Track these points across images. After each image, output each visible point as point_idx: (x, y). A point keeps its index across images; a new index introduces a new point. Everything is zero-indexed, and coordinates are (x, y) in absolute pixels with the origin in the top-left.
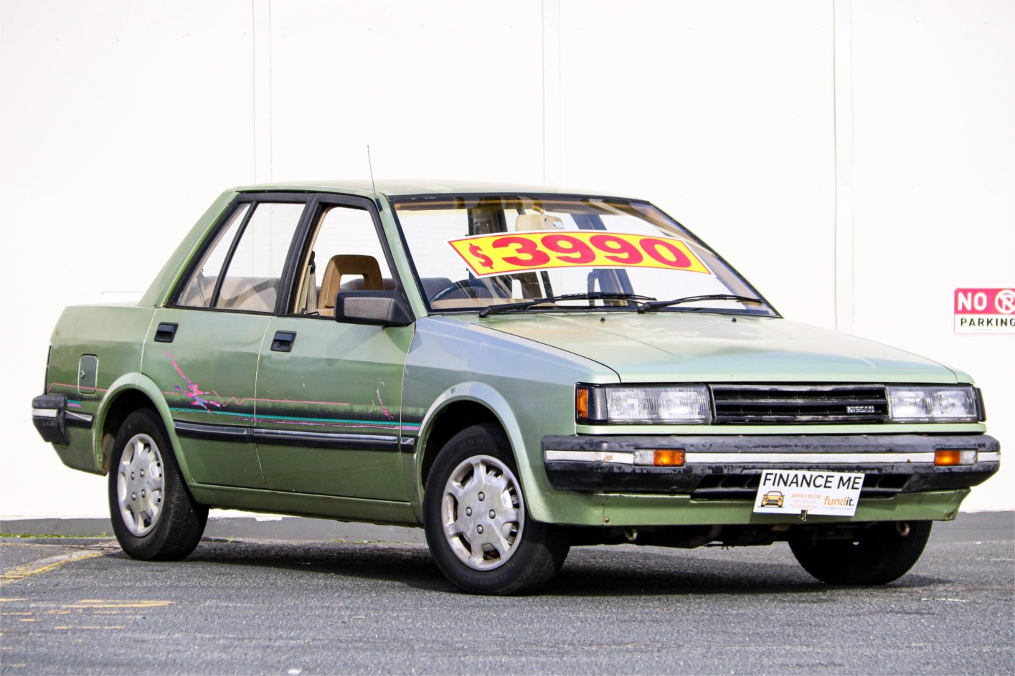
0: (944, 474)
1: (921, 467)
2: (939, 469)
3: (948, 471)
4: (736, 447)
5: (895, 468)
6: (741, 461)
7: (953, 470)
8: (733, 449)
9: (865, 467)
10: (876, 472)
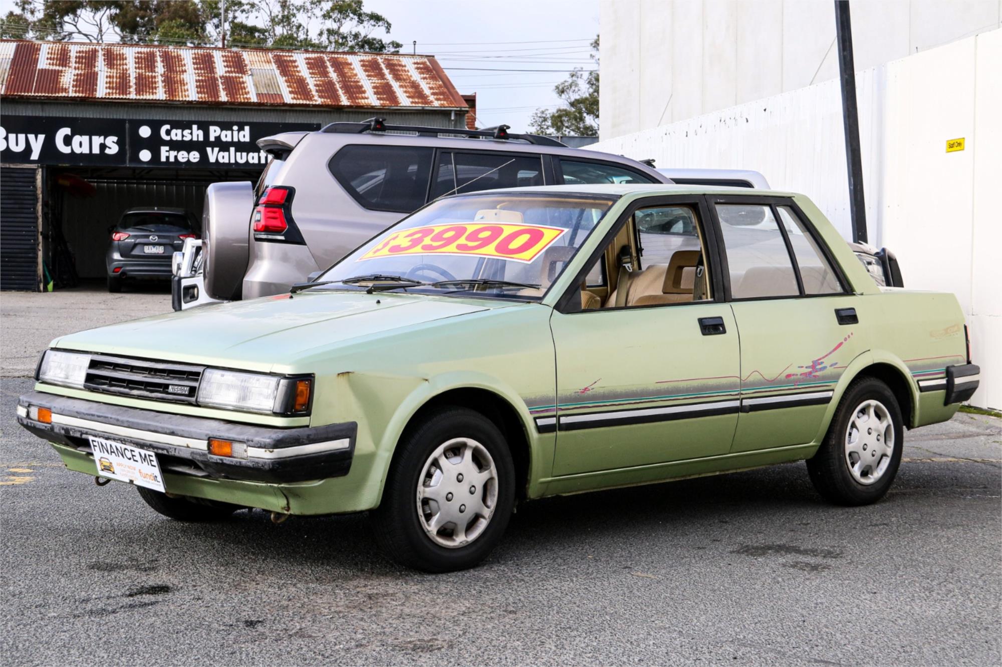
0: (217, 463)
1: (197, 454)
2: (212, 458)
3: (220, 462)
4: (77, 412)
5: (177, 451)
6: (80, 426)
7: (225, 461)
8: (76, 414)
9: (155, 446)
10: (165, 452)
